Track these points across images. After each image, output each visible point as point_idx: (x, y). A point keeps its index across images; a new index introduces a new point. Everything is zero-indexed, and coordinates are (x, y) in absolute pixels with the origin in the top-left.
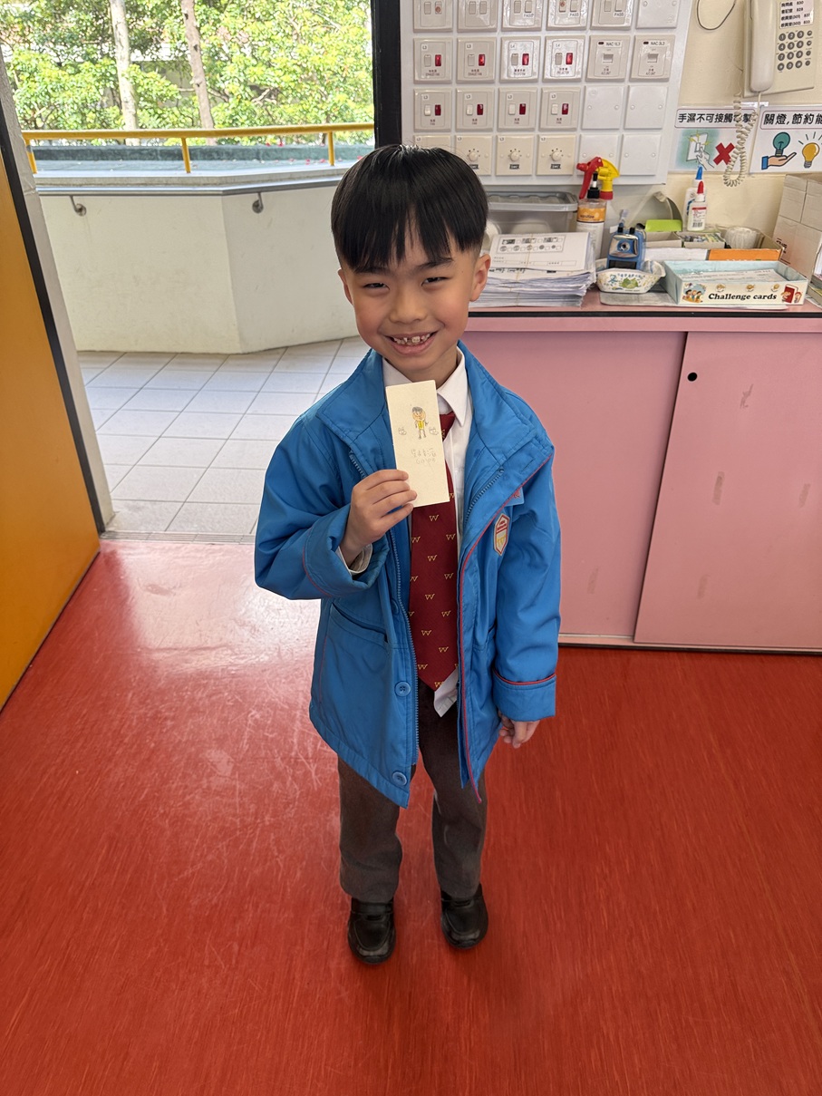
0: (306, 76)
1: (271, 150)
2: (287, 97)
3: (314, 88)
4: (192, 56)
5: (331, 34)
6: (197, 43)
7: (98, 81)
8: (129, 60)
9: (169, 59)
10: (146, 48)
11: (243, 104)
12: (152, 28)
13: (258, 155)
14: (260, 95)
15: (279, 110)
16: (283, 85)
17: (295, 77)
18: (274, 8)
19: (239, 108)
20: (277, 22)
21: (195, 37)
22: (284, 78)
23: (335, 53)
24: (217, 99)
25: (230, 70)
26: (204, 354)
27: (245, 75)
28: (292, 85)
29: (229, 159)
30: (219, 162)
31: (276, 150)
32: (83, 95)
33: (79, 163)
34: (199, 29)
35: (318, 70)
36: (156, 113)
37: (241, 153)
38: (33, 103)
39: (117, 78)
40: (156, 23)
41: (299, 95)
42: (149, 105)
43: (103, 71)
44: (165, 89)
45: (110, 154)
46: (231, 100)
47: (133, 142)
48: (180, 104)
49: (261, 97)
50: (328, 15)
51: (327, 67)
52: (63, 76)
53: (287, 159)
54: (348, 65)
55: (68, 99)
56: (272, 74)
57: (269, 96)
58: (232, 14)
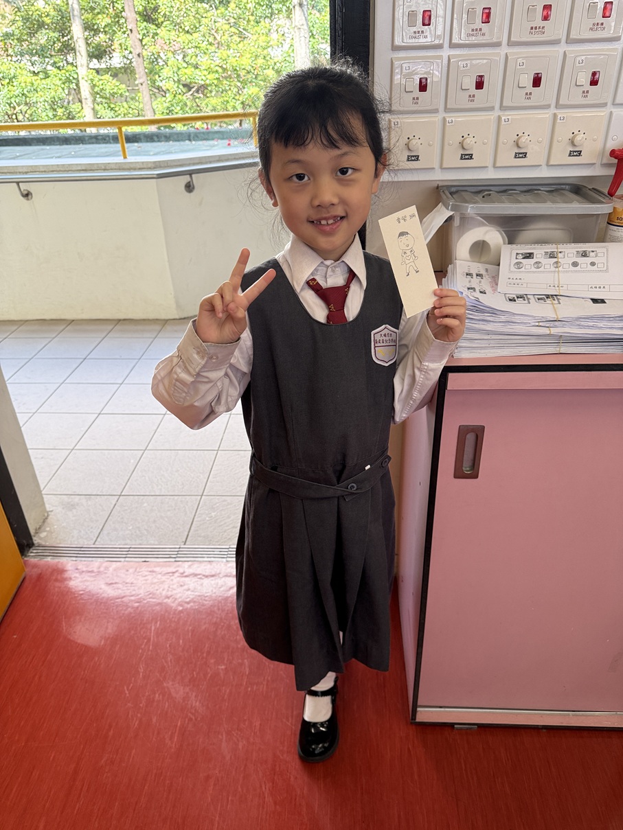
0: (226, 74)
1: (200, 133)
2: (211, 92)
3: (232, 84)
4: (137, 62)
5: (245, 42)
6: (140, 51)
7: (64, 83)
8: (88, 66)
9: (119, 66)
10: (102, 58)
11: (177, 98)
12: (105, 42)
13: (189, 137)
14: (190, 90)
15: (206, 102)
16: (208, 82)
17: (217, 76)
18: (200, 23)
19: (174, 101)
20: (202, 33)
21: (138, 47)
22: (209, 77)
23: (249, 56)
24: (157, 95)
25: (166, 72)
26: (144, 320)
27: (178, 75)
28: (216, 82)
29: (166, 141)
30: (159, 144)
31: (203, 133)
32: (52, 95)
33: (48, 147)
34: (141, 41)
35: (236, 70)
36: (109, 107)
37: (175, 137)
38: (13, 101)
39: (78, 81)
40: (109, 39)
41: (221, 90)
42: (104, 101)
43: (68, 75)
44: (116, 88)
45: (73, 139)
46: (167, 95)
47: (92, 131)
48: (128, 99)
49: (191, 92)
50: (242, 27)
51: (243, 67)
52: (35, 80)
53: (213, 139)
54: (259, 65)
55: (41, 99)
56: (200, 74)
57: (197, 91)
58: (167, 28)
